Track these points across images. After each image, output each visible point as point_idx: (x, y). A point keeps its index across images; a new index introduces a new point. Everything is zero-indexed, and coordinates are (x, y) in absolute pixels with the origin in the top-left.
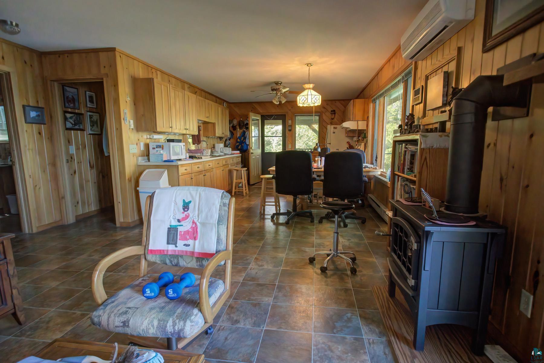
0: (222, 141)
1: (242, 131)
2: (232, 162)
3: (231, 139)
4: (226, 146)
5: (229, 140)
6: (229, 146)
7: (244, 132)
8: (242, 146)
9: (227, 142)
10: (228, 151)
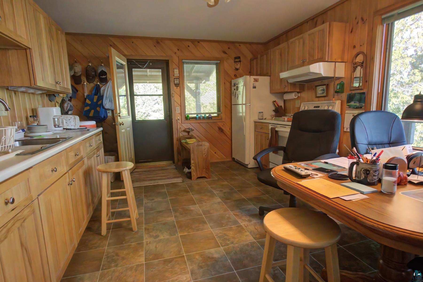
0: (53, 103)
1: (92, 85)
2: (89, 149)
3: (72, 99)
4: (64, 112)
5: (70, 100)
6: (70, 113)
7: (98, 89)
8: (97, 112)
9: (66, 105)
10: (73, 123)
